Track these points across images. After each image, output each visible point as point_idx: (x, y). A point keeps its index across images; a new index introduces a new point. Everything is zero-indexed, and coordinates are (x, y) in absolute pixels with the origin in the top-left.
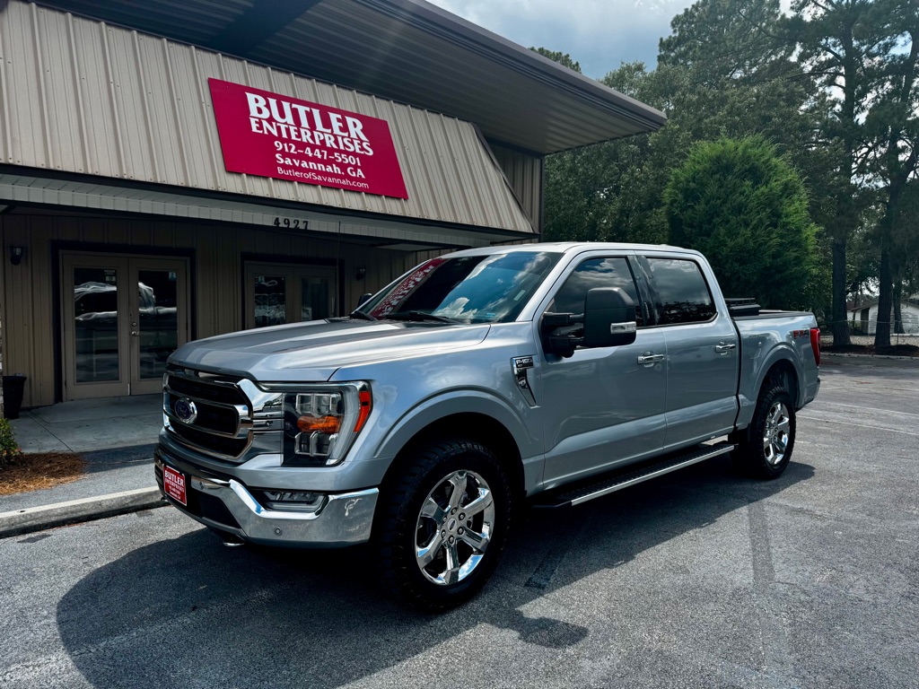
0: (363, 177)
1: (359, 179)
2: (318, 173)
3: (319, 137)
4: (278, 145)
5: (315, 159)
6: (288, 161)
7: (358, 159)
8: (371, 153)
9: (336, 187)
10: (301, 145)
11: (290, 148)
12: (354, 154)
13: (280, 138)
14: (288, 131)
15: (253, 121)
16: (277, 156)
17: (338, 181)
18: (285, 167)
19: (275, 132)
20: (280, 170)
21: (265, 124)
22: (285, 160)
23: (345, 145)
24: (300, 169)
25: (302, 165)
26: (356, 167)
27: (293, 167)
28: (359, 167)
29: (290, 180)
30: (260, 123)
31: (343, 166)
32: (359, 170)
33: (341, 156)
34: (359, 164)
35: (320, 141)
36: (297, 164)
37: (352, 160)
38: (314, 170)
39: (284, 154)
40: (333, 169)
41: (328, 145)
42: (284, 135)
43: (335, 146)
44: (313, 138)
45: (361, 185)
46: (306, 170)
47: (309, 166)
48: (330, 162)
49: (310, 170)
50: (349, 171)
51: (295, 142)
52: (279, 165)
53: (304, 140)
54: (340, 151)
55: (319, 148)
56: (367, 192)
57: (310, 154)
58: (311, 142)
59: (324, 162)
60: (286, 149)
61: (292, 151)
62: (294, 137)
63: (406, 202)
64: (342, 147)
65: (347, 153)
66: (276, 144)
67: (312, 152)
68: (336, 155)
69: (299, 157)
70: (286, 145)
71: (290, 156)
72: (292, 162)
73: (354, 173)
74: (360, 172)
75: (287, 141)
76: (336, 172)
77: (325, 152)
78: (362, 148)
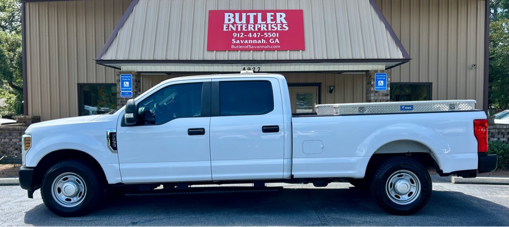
0: (278, 42)
1: (277, 44)
2: (252, 44)
3: (258, 27)
4: (235, 35)
5: (253, 38)
6: (238, 42)
7: (278, 34)
8: (287, 28)
9: (261, 50)
10: (247, 33)
12: (276, 32)
13: (237, 32)
14: (242, 27)
15: (225, 26)
16: (233, 40)
17: (262, 47)
18: (235, 45)
19: (234, 29)
20: (233, 47)
21: (231, 26)
22: (236, 41)
23: (272, 28)
24: (244, 44)
25: (245, 42)
26: (275, 39)
27: (240, 44)
29: (237, 50)
30: (228, 27)
31: (267, 39)
32: (277, 39)
33: (268, 34)
34: (278, 36)
35: (258, 29)
36: (242, 42)
37: (274, 35)
38: (250, 44)
39: (237, 39)
40: (261, 42)
41: (262, 30)
42: (239, 29)
43: (266, 30)
44: (254, 28)
45: (276, 47)
46: (246, 44)
47: (248, 42)
48: (260, 38)
49: (248, 44)
50: (270, 41)
51: (244, 32)
52: (233, 44)
53: (249, 30)
54: (268, 32)
55: (256, 32)
56: (278, 50)
57: (251, 36)
58: (253, 30)
59: (257, 39)
60: (238, 36)
61: (241, 36)
62: (244, 30)
63: (303, 51)
64: (270, 29)
65: (272, 32)
66: (234, 35)
67: (252, 35)
68: (265, 34)
69: (244, 39)
70: (239, 34)
71: (240, 39)
72: (240, 42)
73: (273, 42)
74: (277, 40)
75: (240, 32)
76: (263, 42)
77: (259, 34)
78: (282, 28)
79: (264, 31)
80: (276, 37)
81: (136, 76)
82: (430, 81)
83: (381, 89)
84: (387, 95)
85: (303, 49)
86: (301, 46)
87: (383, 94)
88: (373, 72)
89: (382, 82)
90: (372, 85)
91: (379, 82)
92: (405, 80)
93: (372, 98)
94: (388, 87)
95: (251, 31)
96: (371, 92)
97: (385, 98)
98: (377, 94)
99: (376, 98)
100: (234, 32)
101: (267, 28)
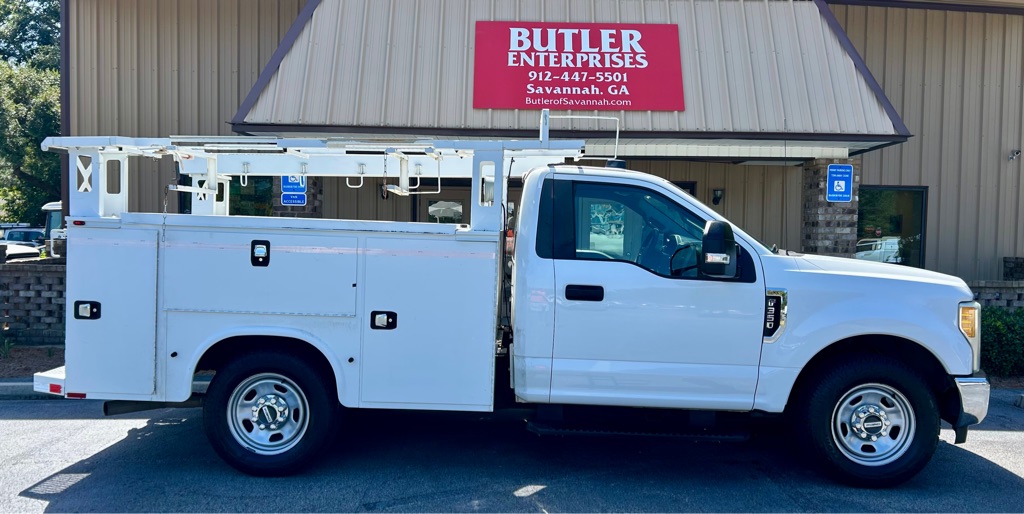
0: (627, 93)
1: (623, 97)
2: (570, 97)
3: (582, 58)
4: (533, 75)
5: (572, 84)
6: (540, 90)
7: (625, 75)
8: (645, 64)
9: (590, 109)
10: (559, 71)
11: (544, 76)
12: (622, 70)
13: (537, 68)
14: (547, 59)
15: (511, 55)
16: (529, 87)
17: (592, 102)
18: (535, 96)
19: (532, 63)
20: (528, 100)
21: (524, 56)
22: (536, 89)
23: (612, 62)
24: (552, 96)
25: (555, 92)
26: (619, 85)
27: (545, 96)
28: (624, 84)
29: (537, 108)
30: (518, 56)
31: (603, 86)
32: (624, 87)
33: (603, 75)
34: (625, 80)
35: (582, 63)
36: (549, 92)
37: (617, 77)
38: (566, 95)
39: (536, 84)
40: (590, 91)
41: (591, 65)
42: (542, 64)
43: (599, 65)
44: (574, 61)
45: (622, 103)
46: (558, 96)
47: (562, 91)
48: (588, 84)
49: (563, 96)
50: (610, 90)
51: (552, 70)
52: (529, 95)
53: (564, 65)
54: (604, 70)
55: (579, 70)
56: (627, 109)
57: (567, 79)
58: (572, 65)
59: (581, 85)
60: (541, 79)
61: (547, 79)
62: (552, 64)
63: (681, 114)
64: (608, 65)
65: (612, 71)
66: (530, 74)
67: (570, 76)
68: (598, 74)
69: (553, 84)
70: (541, 74)
71: (544, 84)
72: (544, 90)
73: (616, 91)
74: (624, 89)
75: (543, 70)
76: (593, 93)
77: (586, 74)
78: (635, 62)
79: (596, 69)
80: (622, 83)
82: (924, 184)
83: (839, 198)
84: (851, 212)
85: (681, 108)
86: (676, 102)
87: (844, 209)
88: (824, 162)
89: (842, 183)
90: (821, 190)
91: (836, 182)
93: (821, 218)
94: (854, 194)
95: (568, 69)
96: (819, 204)
97: (847, 218)
98: (830, 209)
99: (828, 217)
100: (531, 69)
101: (602, 61)
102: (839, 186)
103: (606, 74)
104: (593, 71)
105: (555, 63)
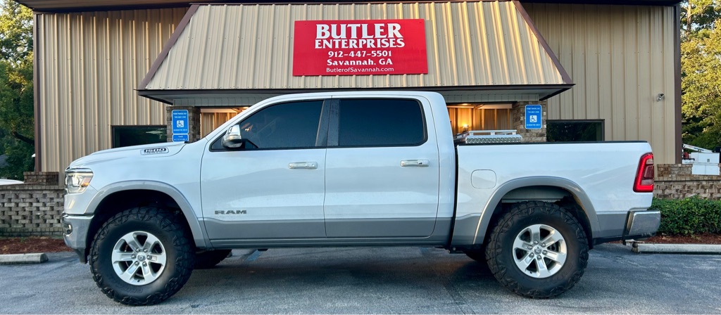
0: (391, 63)
1: (389, 66)
2: (355, 67)
3: (363, 42)
4: (331, 54)
5: (356, 58)
6: (336, 63)
7: (390, 52)
8: (403, 44)
9: (367, 74)
10: (348, 51)
11: (338, 54)
12: (388, 49)
13: (334, 49)
14: (340, 43)
15: (317, 41)
16: (328, 61)
17: (369, 70)
18: (332, 67)
19: (330, 46)
20: (328, 70)
21: (325, 42)
22: (333, 62)
23: (382, 44)
24: (344, 67)
25: (345, 64)
26: (386, 59)
27: (339, 66)
28: (390, 57)
29: (334, 75)
30: (322, 43)
31: (376, 59)
32: (389, 60)
33: (376, 53)
34: (390, 55)
35: (363, 45)
36: (341, 64)
37: (385, 53)
38: (353, 66)
39: (333, 59)
40: (368, 63)
41: (368, 46)
42: (337, 46)
43: (373, 46)
44: (358, 44)
45: (388, 69)
46: (347, 67)
47: (349, 63)
48: (366, 58)
49: (350, 66)
50: (380, 62)
51: (343, 50)
52: (329, 67)
53: (351, 47)
54: (376, 49)
55: (361, 50)
56: (391, 74)
57: (353, 55)
58: (356, 47)
59: (362, 59)
60: (336, 56)
62: (343, 47)
63: (426, 76)
64: (379, 46)
65: (382, 49)
66: (329, 53)
67: (355, 54)
68: (372, 52)
69: (344, 59)
70: (336, 53)
71: (338, 59)
72: (338, 63)
73: (384, 63)
75: (338, 50)
76: (369, 64)
77: (365, 52)
78: (396, 44)
80: (388, 57)
81: (194, 112)
82: (602, 118)
83: (533, 127)
84: (542, 135)
85: (426, 72)
86: (422, 69)
87: (537, 134)
88: (522, 104)
90: (521, 121)
91: (531, 117)
92: (567, 116)
94: (543, 124)
95: (353, 49)
97: (539, 139)
98: (528, 134)
99: (527, 139)
100: (330, 50)
101: (375, 44)
102: (534, 118)
103: (378, 52)
104: (370, 50)
105: (346, 45)
